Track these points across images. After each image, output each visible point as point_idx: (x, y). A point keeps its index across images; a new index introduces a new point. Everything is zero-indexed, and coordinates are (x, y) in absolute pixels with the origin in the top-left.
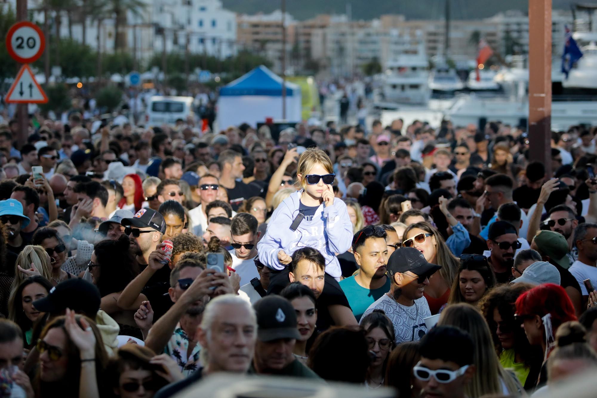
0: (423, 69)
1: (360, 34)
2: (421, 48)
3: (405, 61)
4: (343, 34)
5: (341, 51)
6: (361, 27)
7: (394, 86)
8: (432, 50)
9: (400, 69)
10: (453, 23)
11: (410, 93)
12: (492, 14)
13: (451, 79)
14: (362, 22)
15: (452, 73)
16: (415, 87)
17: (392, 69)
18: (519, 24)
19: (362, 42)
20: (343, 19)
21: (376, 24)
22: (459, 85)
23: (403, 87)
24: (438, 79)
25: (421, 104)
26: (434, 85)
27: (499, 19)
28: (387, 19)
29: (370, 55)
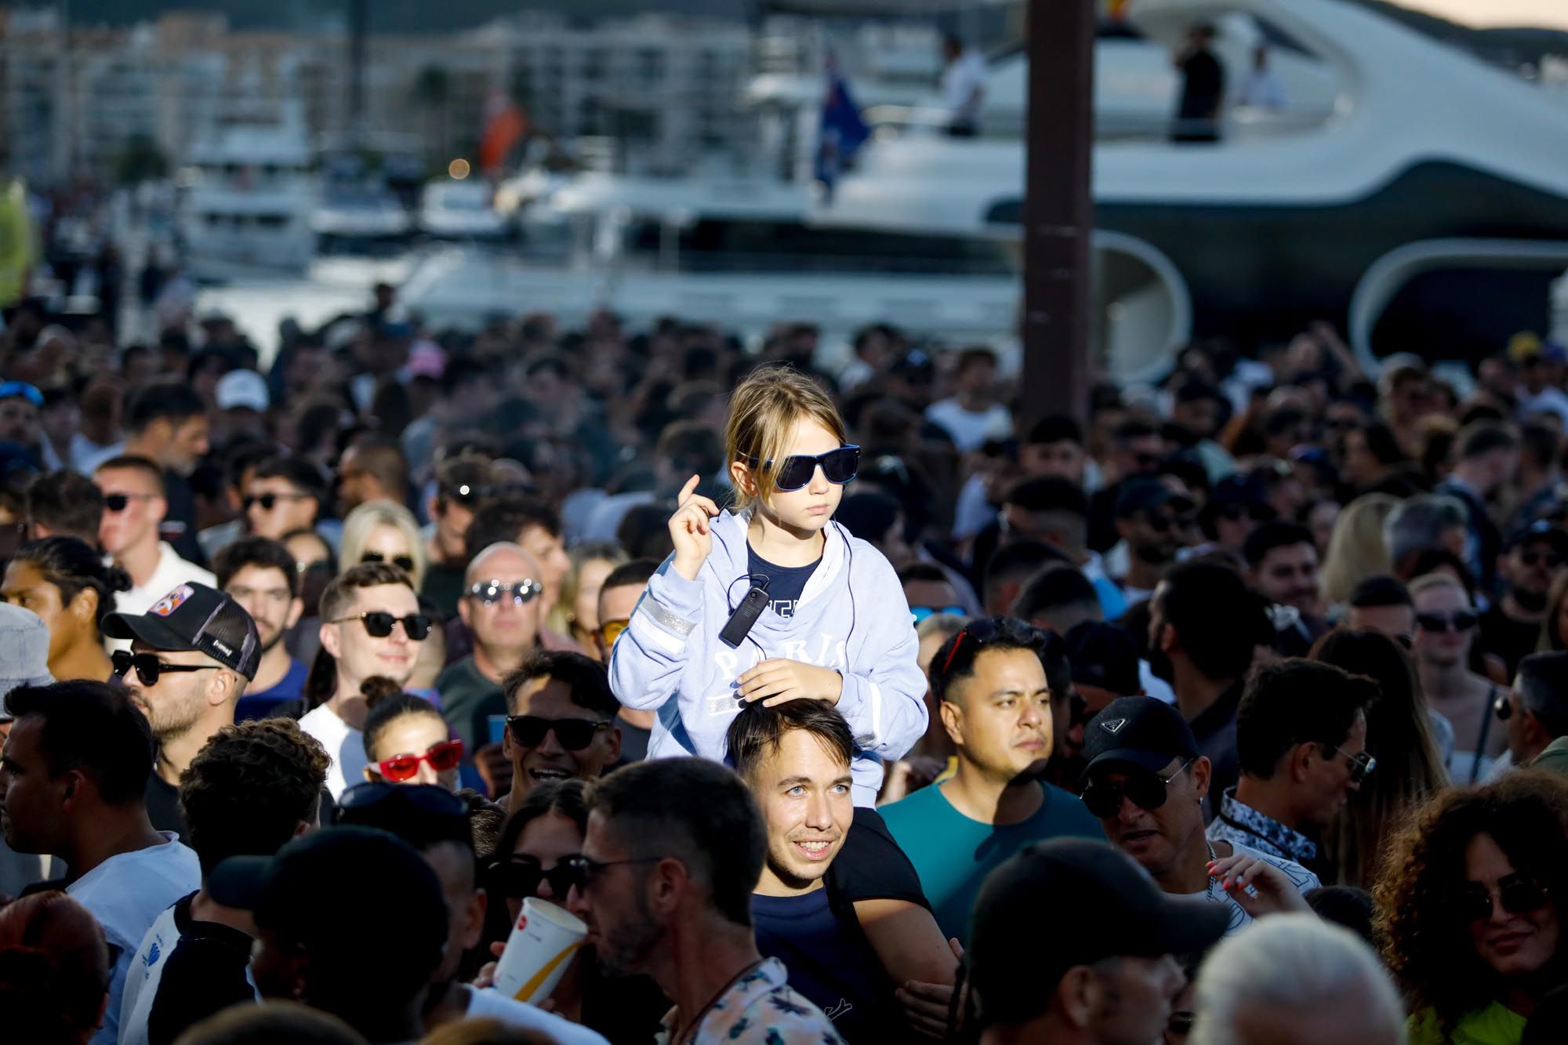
0: (298, 169)
1: (98, 65)
2: (292, 111)
3: (243, 145)
4: (47, 65)
5: (43, 111)
6: (103, 45)
7: (213, 218)
8: (315, 120)
9: (232, 170)
10: (375, 43)
11: (264, 240)
12: (477, 19)
13: (369, 202)
14: (102, 30)
15: (374, 185)
16: (273, 221)
17: (206, 167)
18: (556, 51)
19: (103, 90)
20: (46, 20)
21: (143, 38)
22: (392, 219)
23: (238, 220)
24: (336, 199)
25: (292, 271)
26: (328, 219)
27: (496, 36)
28: (176, 25)
29: (122, 127)
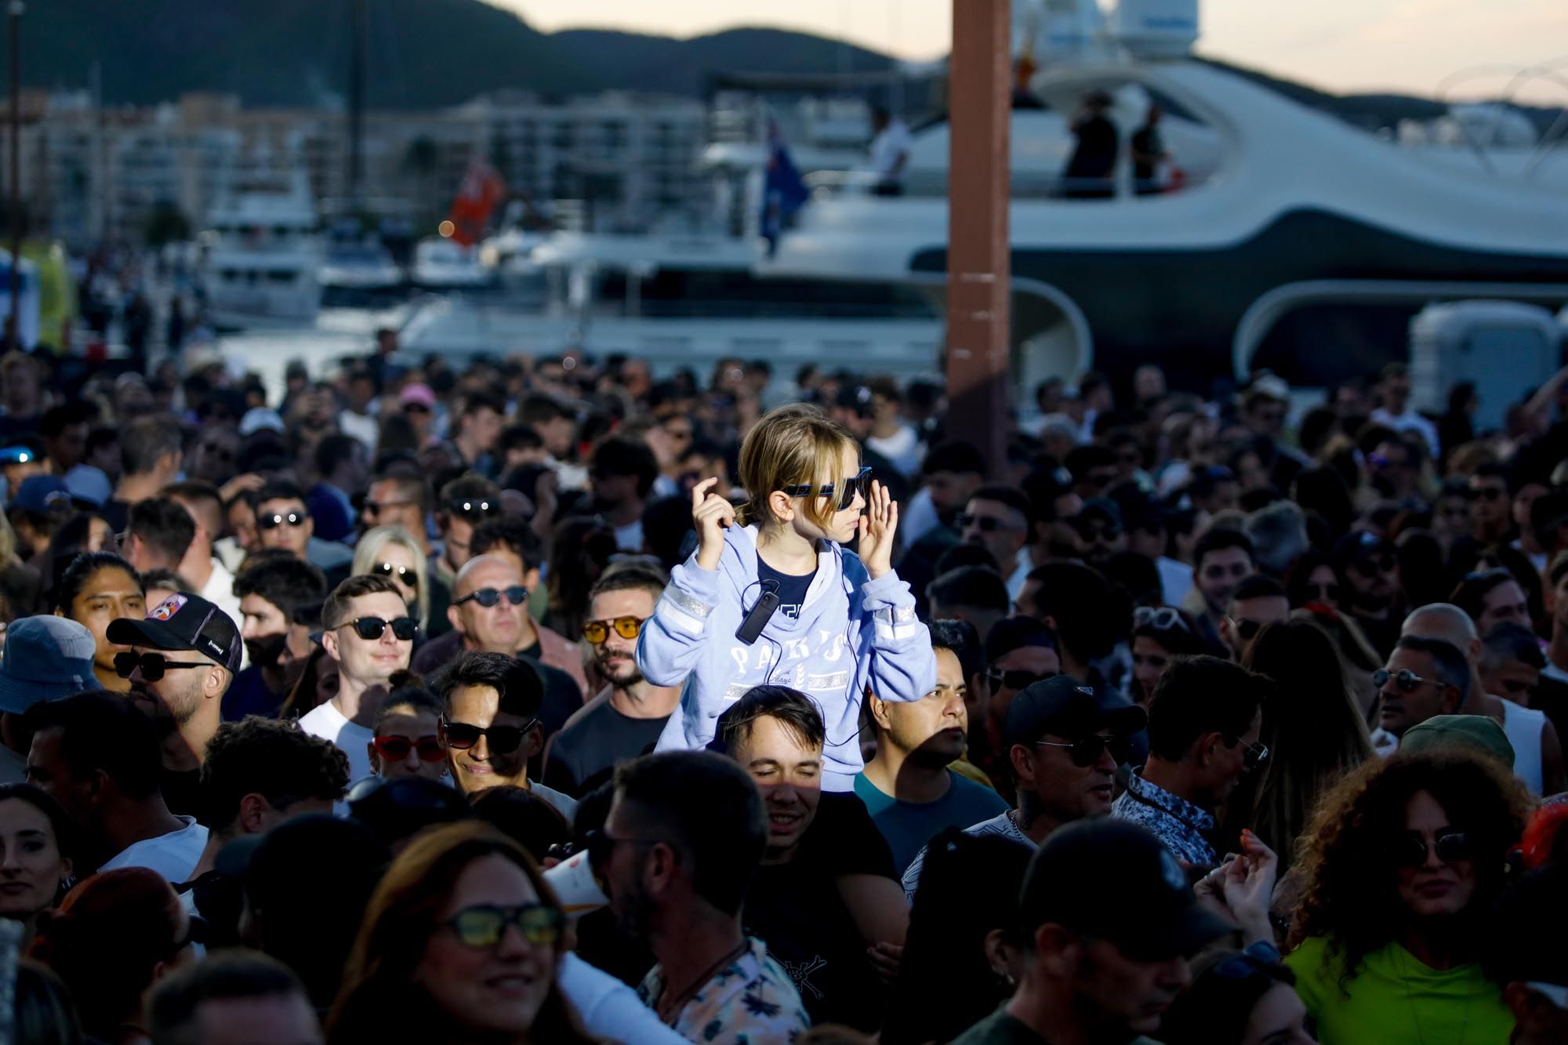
0: (305, 231)
1: (126, 141)
2: (299, 180)
3: (256, 210)
4: (82, 141)
5: (79, 182)
6: (129, 123)
7: (230, 274)
8: (318, 188)
9: (247, 232)
10: (370, 118)
11: (276, 293)
12: (461, 98)
13: (367, 258)
14: (130, 110)
15: (372, 243)
16: (284, 276)
17: (223, 229)
18: (529, 124)
19: (132, 162)
20: (81, 101)
21: (166, 116)
22: (388, 273)
23: (252, 276)
24: (338, 257)
25: (298, 321)
26: (331, 274)
27: (478, 111)
28: (196, 104)
29: (149, 194)
